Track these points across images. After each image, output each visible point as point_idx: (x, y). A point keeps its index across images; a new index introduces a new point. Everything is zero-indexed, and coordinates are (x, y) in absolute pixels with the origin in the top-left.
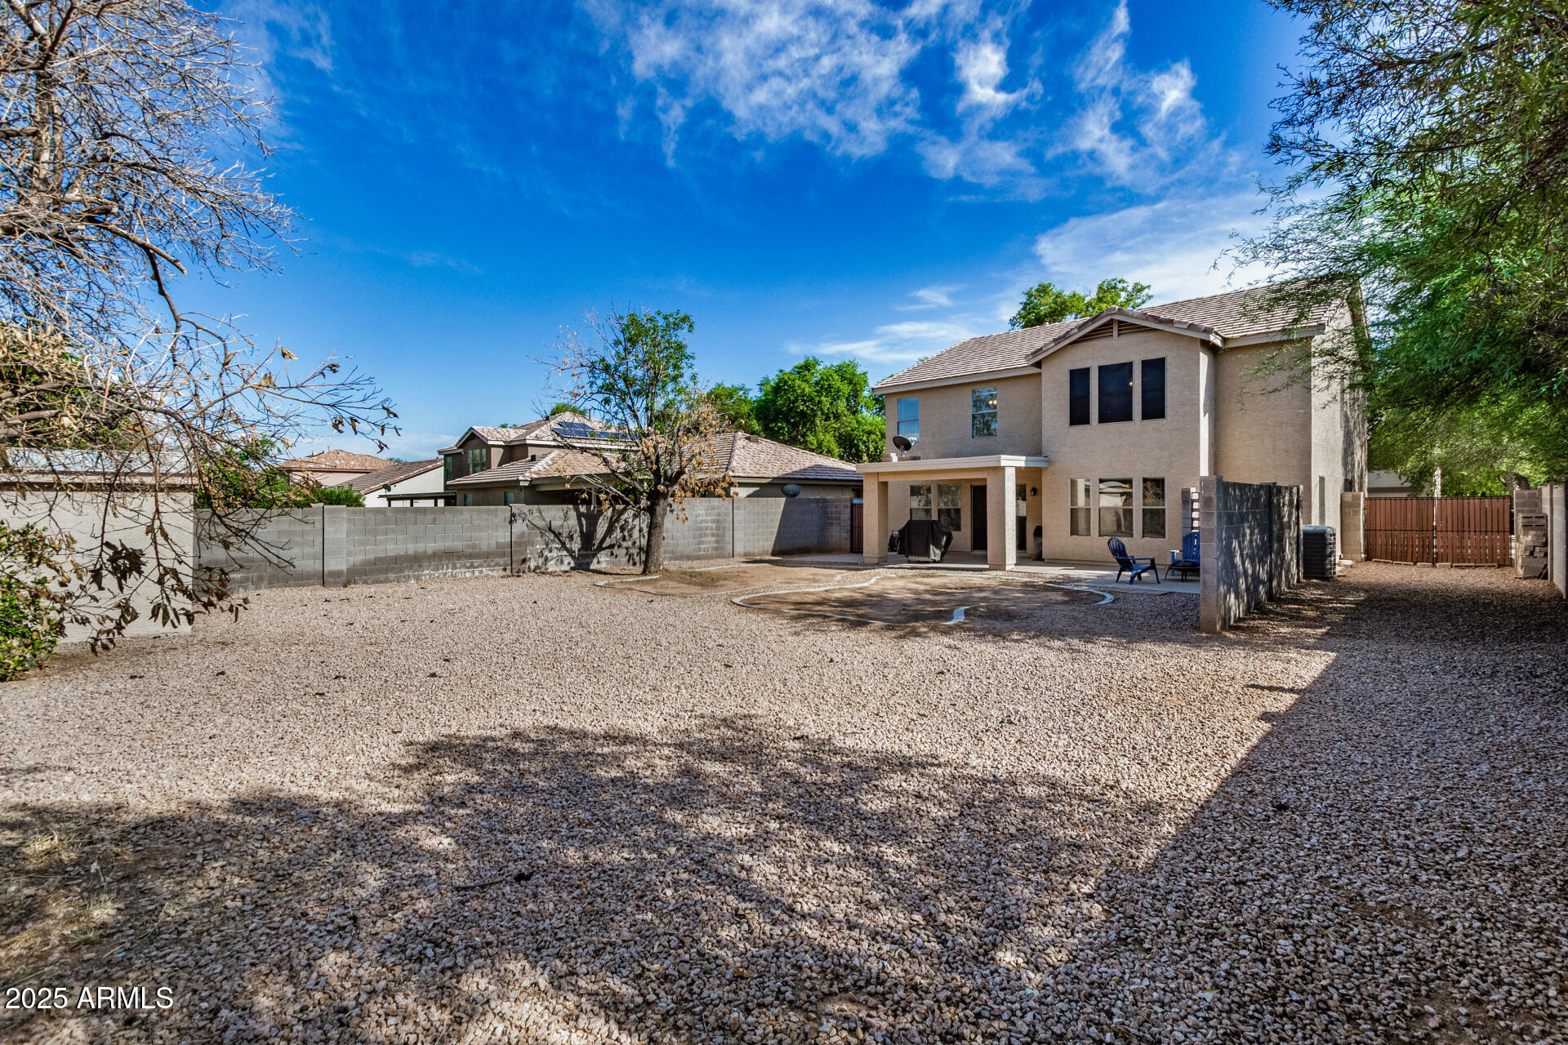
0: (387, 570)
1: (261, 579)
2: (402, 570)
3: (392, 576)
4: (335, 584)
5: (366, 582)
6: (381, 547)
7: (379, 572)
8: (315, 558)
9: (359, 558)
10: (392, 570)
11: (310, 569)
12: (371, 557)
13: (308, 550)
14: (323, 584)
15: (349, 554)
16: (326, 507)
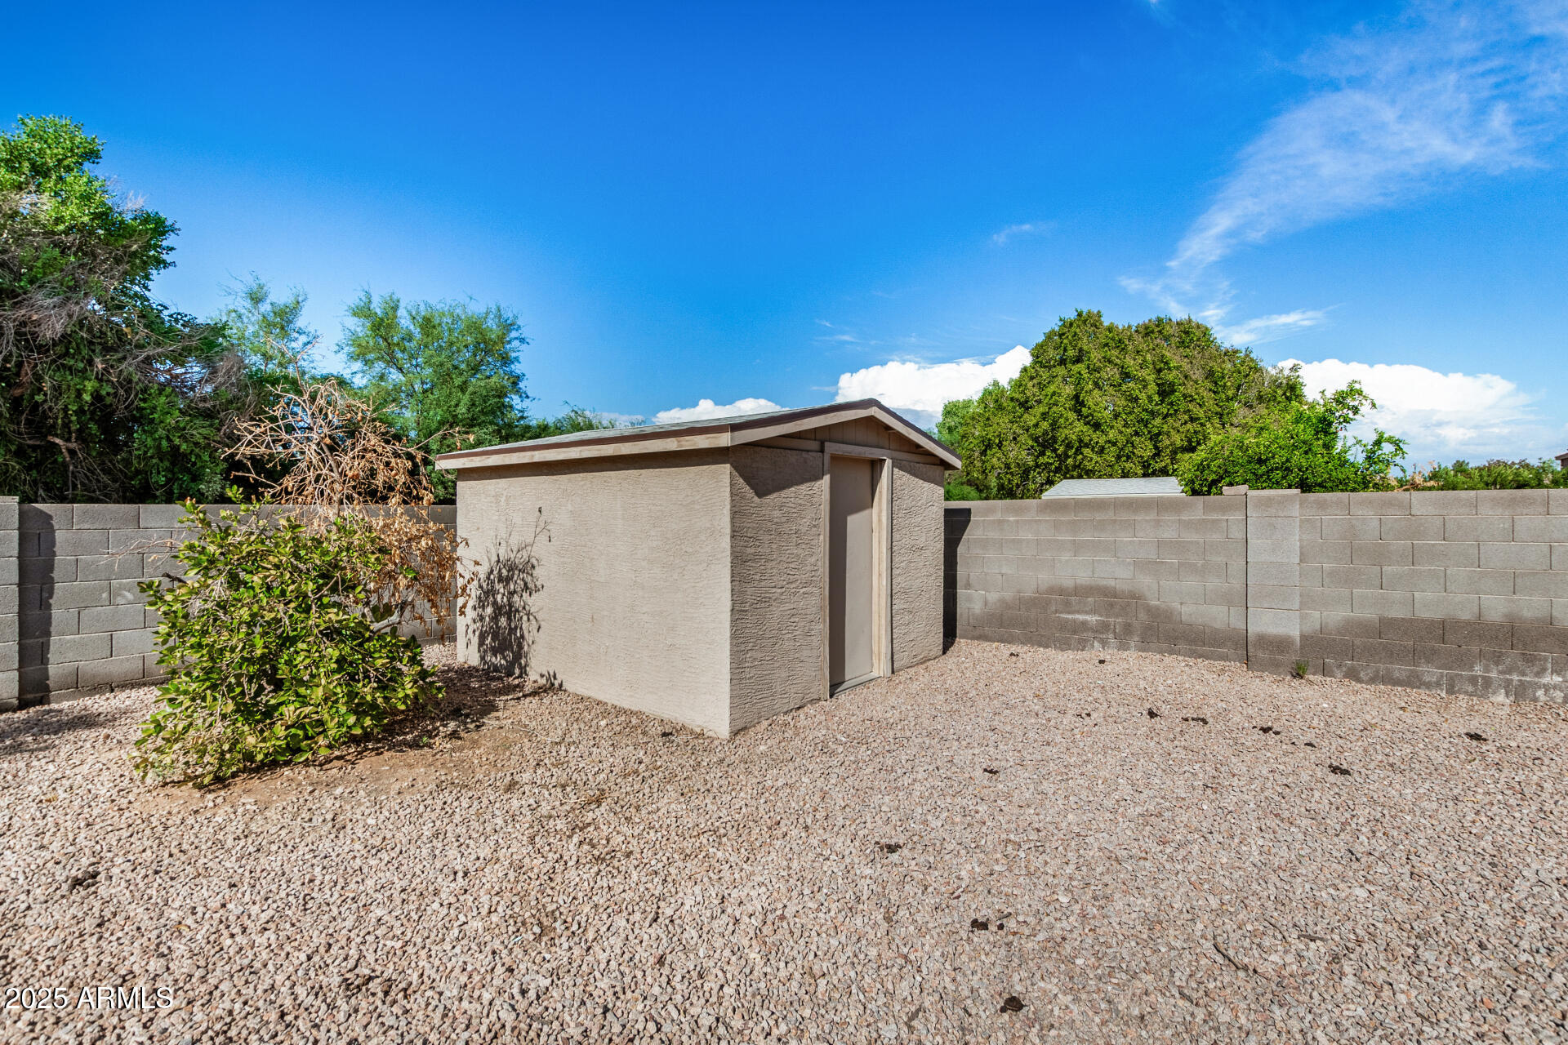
0: (1415, 655)
1: (1128, 629)
2: (1464, 661)
3: (1430, 672)
4: (1274, 666)
5: (1353, 675)
6: (1397, 595)
7: (1392, 655)
8: (1230, 603)
9: (1336, 616)
10: (1431, 656)
11: (1218, 625)
12: (1369, 614)
13: (1214, 583)
14: (1247, 661)
15: (1307, 602)
16: (1253, 493)
